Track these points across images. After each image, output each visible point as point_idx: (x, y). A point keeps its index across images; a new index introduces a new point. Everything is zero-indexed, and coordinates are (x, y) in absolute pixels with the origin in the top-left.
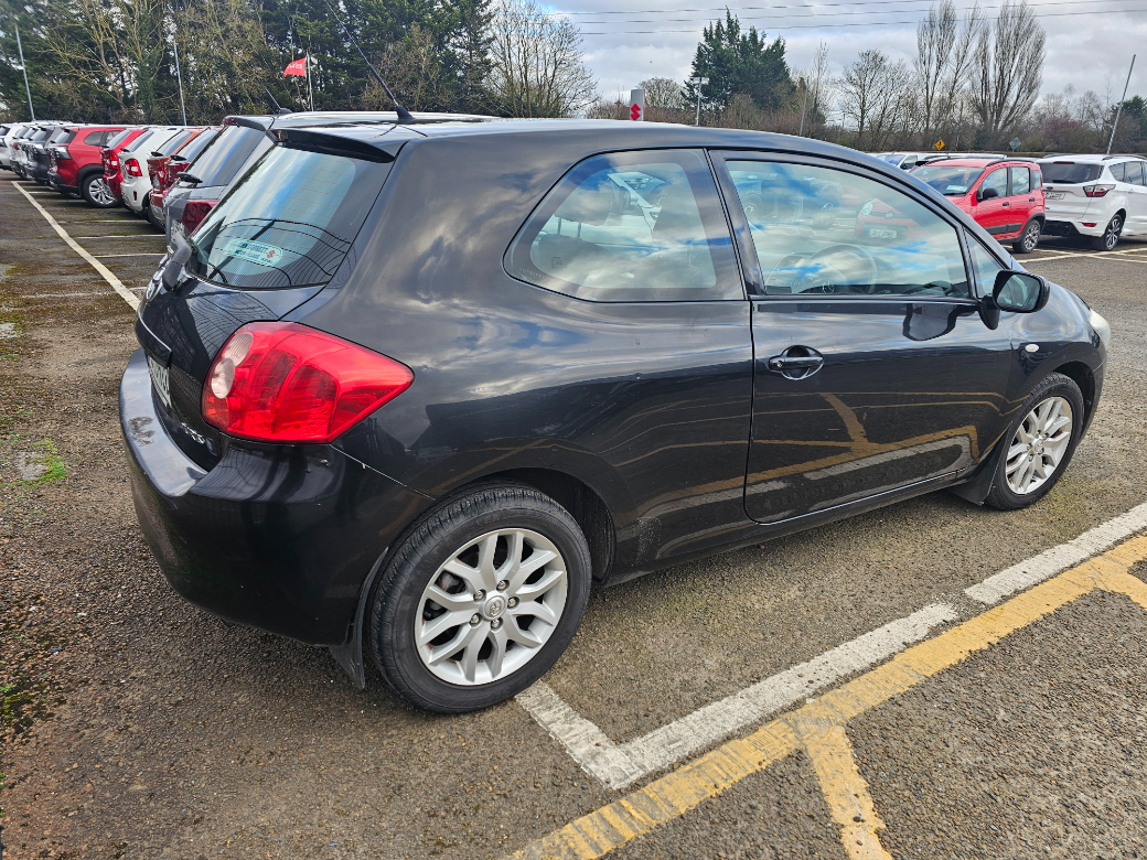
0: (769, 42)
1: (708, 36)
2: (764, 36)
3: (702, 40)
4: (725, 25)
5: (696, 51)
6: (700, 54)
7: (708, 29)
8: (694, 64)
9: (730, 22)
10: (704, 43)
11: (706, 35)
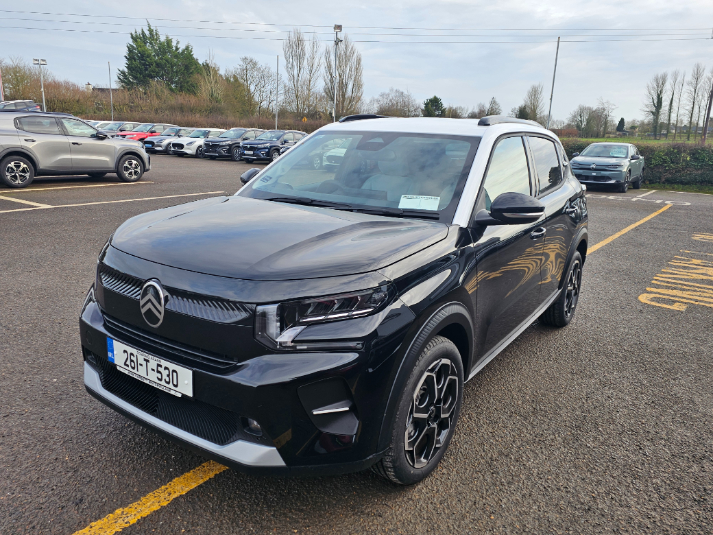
0: (182, 47)
1: (135, 39)
2: (178, 43)
3: (131, 42)
4: (147, 33)
5: (127, 49)
6: (130, 51)
7: (134, 34)
8: (126, 57)
9: (151, 31)
10: (132, 44)
11: (132, 37)
